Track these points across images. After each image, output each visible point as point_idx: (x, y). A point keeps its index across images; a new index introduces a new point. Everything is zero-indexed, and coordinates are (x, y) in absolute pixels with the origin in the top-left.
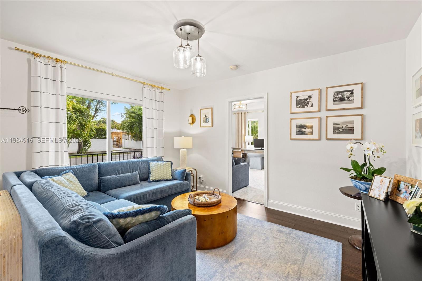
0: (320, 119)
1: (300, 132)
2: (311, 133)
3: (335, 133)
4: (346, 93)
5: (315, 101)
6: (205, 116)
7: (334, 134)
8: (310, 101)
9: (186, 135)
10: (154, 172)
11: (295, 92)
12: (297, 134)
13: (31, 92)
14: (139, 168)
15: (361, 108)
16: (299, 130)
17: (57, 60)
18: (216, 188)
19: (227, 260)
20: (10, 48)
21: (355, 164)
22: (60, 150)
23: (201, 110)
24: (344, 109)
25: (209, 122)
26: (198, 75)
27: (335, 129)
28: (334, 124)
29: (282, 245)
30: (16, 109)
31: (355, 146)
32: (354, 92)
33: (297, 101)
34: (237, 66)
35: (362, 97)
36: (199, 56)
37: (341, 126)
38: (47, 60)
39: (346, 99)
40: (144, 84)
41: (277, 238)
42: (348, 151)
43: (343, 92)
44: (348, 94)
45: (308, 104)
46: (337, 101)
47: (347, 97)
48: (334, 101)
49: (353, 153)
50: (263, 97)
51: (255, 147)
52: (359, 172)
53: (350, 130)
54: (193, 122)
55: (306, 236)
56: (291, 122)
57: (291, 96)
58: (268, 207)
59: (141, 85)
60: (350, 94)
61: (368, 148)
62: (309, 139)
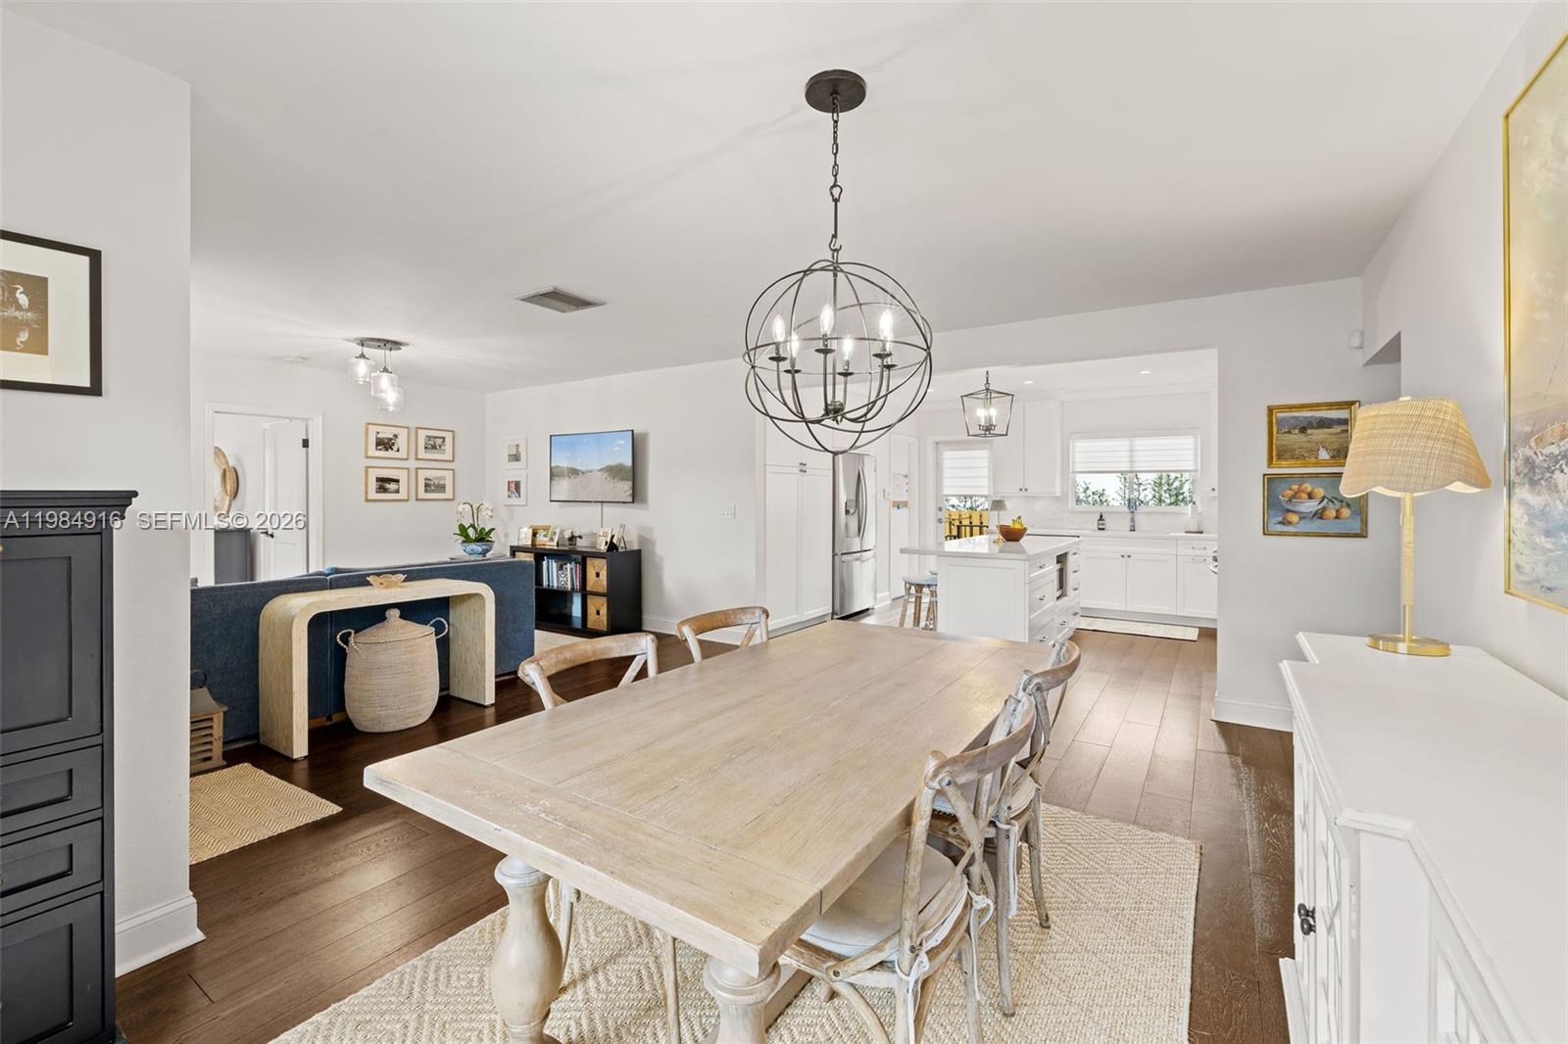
0: (408, 470)
1: (382, 489)
2: (397, 491)
3: (425, 491)
4: (437, 439)
5: (401, 442)
8: (396, 442)
11: (375, 425)
12: (376, 492)
15: (452, 461)
16: (380, 485)
24: (436, 460)
27: (426, 485)
28: (426, 479)
32: (446, 440)
33: (376, 438)
35: (454, 449)
37: (432, 483)
39: (438, 447)
43: (435, 437)
44: (440, 441)
45: (392, 446)
46: (429, 448)
47: (438, 445)
48: (426, 448)
53: (441, 488)
56: (367, 471)
57: (368, 430)
60: (442, 441)
62: (395, 500)
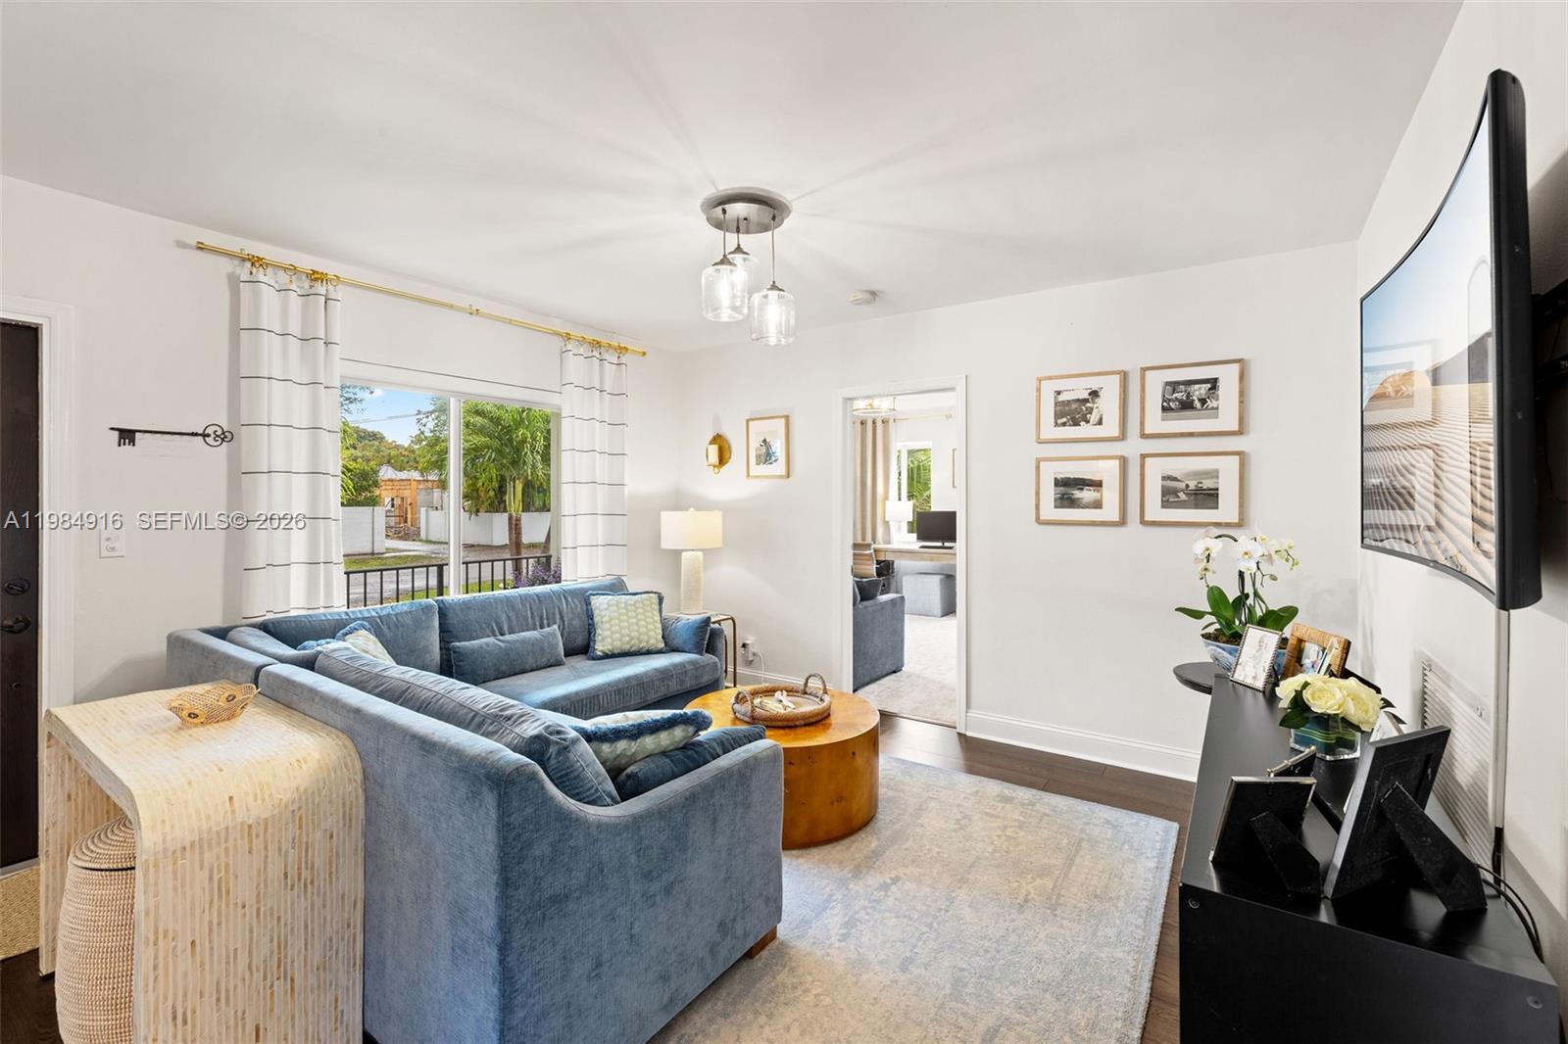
0: (1124, 462)
1: (1066, 501)
2: (1097, 505)
3: (1165, 504)
4: (1197, 386)
5: (1108, 406)
6: (765, 441)
7: (1162, 507)
8: (1095, 406)
9: (703, 505)
10: (608, 626)
11: (1050, 378)
12: (1056, 507)
13: (239, 378)
14: (560, 614)
15: (1240, 432)
16: (1063, 495)
17: (315, 277)
18: (813, 673)
19: (858, 871)
20: (181, 245)
21: (1216, 596)
22: (322, 560)
23: (751, 423)
24: (1191, 435)
25: (776, 460)
26: (773, 341)
27: (1167, 492)
28: (1164, 478)
29: (1009, 832)
30: (196, 434)
31: (1217, 546)
32: (1220, 384)
33: (1056, 404)
34: (873, 294)
35: (1241, 402)
36: (774, 287)
37: (1182, 485)
38: (284, 278)
39: (1198, 404)
40: (568, 337)
41: (997, 817)
42: (1197, 560)
44: (1203, 391)
45: (1088, 416)
46: (1172, 409)
47: (1199, 400)
48: (1164, 409)
49: (1210, 566)
50: (953, 389)
51: (920, 538)
52: (1226, 619)
53: (1207, 497)
54: (722, 460)
55: (1079, 808)
56: (1038, 468)
57: (1039, 390)
58: (969, 734)
59: (558, 343)
60: (1210, 389)
61: (1246, 554)
62: (1093, 524)
